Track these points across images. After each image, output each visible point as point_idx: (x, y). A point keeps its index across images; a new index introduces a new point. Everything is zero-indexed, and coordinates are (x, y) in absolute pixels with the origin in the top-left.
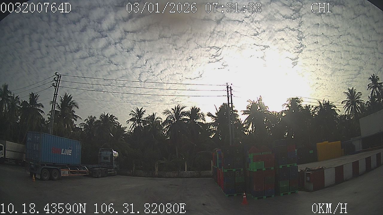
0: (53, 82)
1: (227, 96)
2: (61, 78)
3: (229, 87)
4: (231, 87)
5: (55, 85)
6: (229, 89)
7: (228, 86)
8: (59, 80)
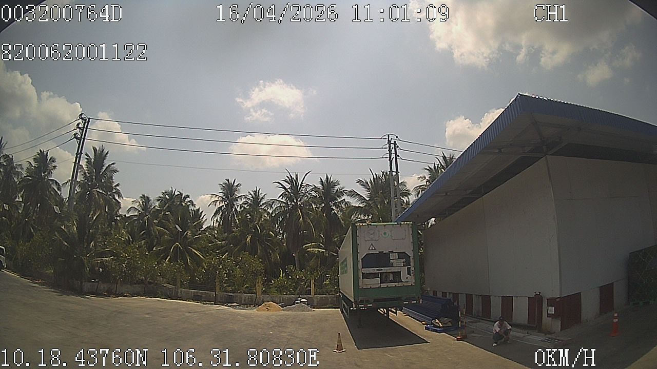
0: (74, 132)
1: (389, 159)
2: (89, 125)
3: (392, 142)
4: (395, 142)
5: (79, 136)
6: (392, 146)
7: (390, 140)
8: (85, 127)
